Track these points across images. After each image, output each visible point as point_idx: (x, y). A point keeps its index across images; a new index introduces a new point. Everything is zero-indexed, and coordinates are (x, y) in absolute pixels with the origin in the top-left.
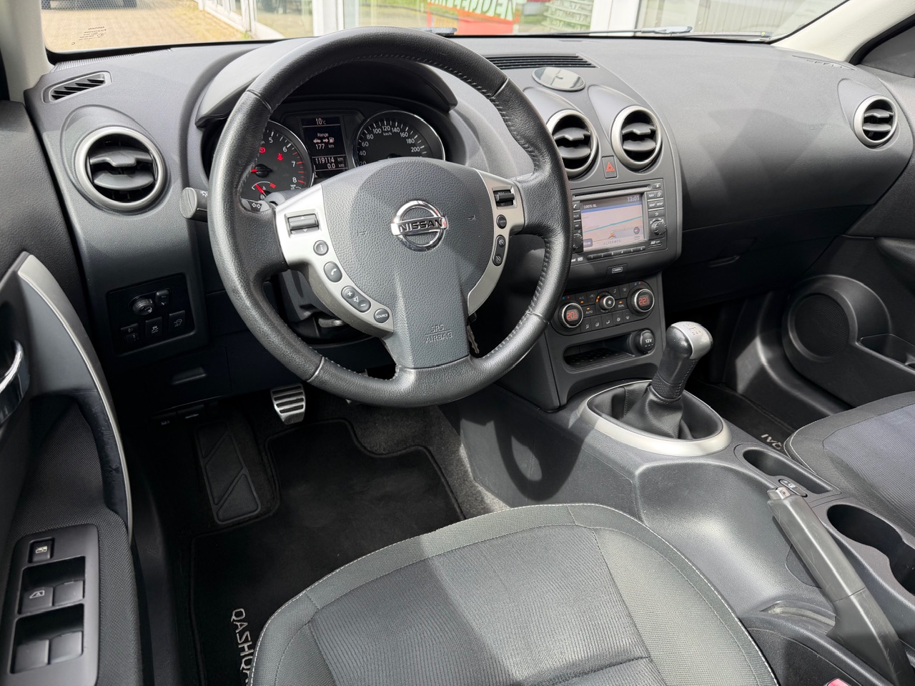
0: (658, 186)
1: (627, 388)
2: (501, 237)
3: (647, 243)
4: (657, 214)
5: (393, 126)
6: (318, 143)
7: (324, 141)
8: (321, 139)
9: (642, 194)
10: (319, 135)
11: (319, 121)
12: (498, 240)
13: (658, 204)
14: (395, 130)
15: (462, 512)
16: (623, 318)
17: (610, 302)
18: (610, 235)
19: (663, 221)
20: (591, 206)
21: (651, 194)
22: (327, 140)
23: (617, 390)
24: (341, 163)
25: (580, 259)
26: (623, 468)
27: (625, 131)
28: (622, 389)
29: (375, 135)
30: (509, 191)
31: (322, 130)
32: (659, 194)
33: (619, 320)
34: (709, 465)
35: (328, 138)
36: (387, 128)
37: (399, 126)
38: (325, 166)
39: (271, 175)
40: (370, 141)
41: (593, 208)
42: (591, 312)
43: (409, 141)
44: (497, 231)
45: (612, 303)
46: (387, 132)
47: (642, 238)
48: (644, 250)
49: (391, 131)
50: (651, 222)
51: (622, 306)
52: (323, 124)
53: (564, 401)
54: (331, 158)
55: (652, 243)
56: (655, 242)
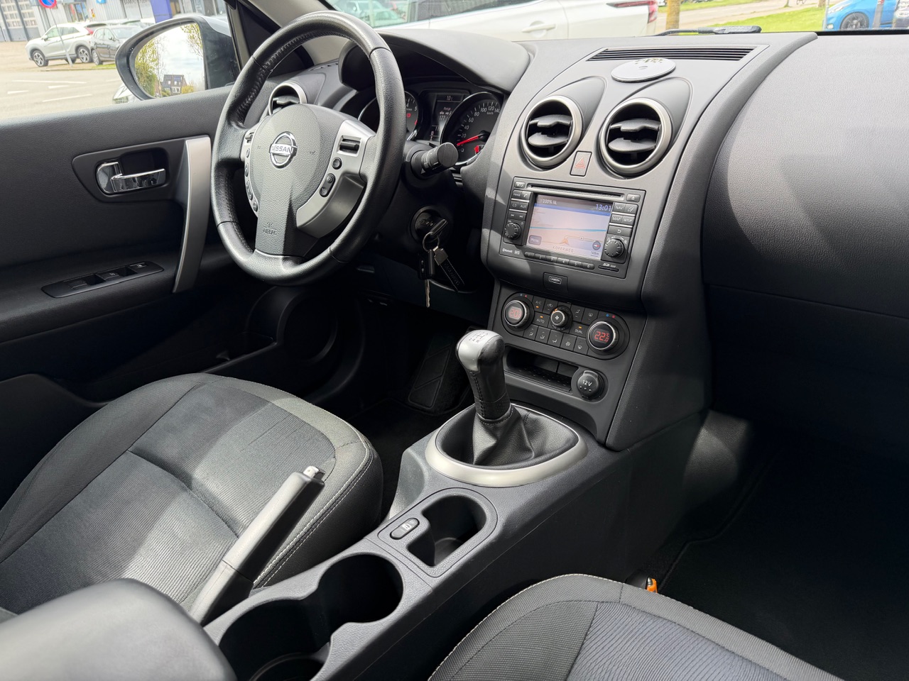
0: (633, 199)
2: (333, 176)
3: (598, 264)
4: (620, 231)
5: (497, 107)
6: (442, 115)
7: (447, 113)
9: (610, 203)
10: (445, 108)
11: (449, 98)
12: (328, 177)
13: (626, 220)
14: (497, 111)
16: (574, 345)
17: (558, 318)
18: (563, 240)
21: (620, 206)
25: (517, 252)
27: (612, 127)
29: (480, 113)
30: (358, 142)
31: (448, 105)
32: (631, 209)
33: (568, 344)
35: (449, 112)
36: (492, 108)
40: (475, 118)
41: (552, 203)
42: (543, 321)
44: (330, 170)
45: (561, 320)
48: (591, 268)
49: (493, 111)
51: (580, 332)
52: (451, 100)
55: (605, 265)
56: (608, 265)
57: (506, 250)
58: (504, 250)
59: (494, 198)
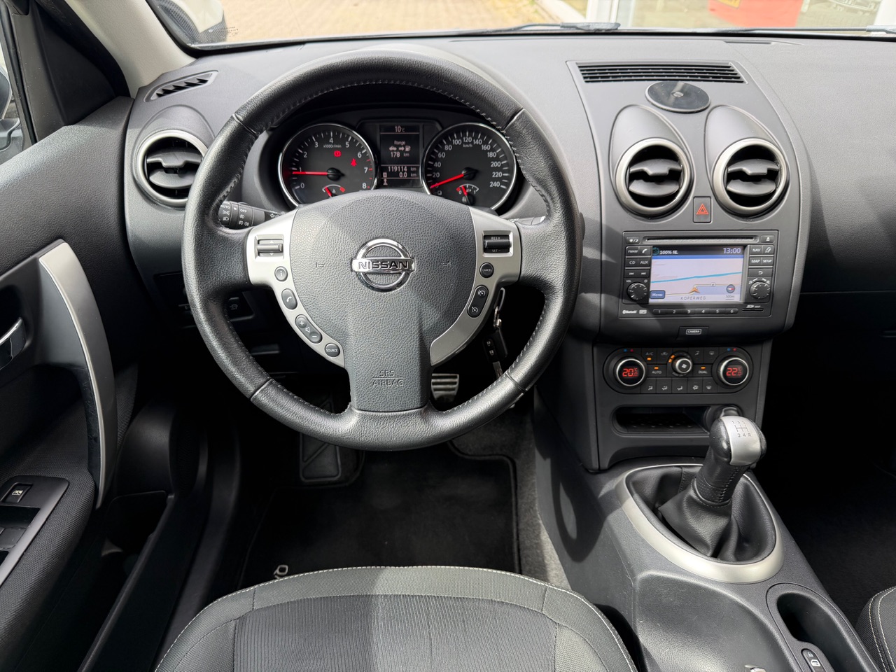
0: (768, 239)
1: (685, 470)
2: (484, 287)
3: (741, 307)
4: (761, 272)
5: (476, 138)
6: (393, 151)
7: (400, 149)
8: (398, 146)
9: (744, 246)
10: (395, 142)
11: (398, 129)
12: (477, 291)
13: (765, 261)
14: (477, 142)
15: (518, 539)
16: (702, 386)
17: (684, 366)
18: (691, 289)
19: (768, 282)
20: (670, 252)
21: (756, 248)
22: (402, 149)
23: (672, 468)
24: (414, 172)
25: (643, 312)
26: (629, 566)
27: (732, 169)
28: (679, 469)
29: (454, 146)
30: (507, 237)
31: (400, 138)
32: (769, 250)
33: (696, 388)
34: (725, 597)
35: (404, 146)
36: (469, 139)
37: (482, 138)
38: (397, 174)
39: (343, 180)
40: (447, 152)
41: (672, 254)
42: (660, 372)
43: (491, 155)
44: (478, 280)
45: (687, 368)
46: (468, 143)
47: (737, 298)
48: (734, 313)
49: (472, 142)
50: (751, 282)
51: (705, 372)
52: (401, 131)
53: (605, 464)
54: (404, 167)
55: (749, 306)
56: (752, 306)
57: (628, 312)
58: (624, 312)
59: (599, 258)
